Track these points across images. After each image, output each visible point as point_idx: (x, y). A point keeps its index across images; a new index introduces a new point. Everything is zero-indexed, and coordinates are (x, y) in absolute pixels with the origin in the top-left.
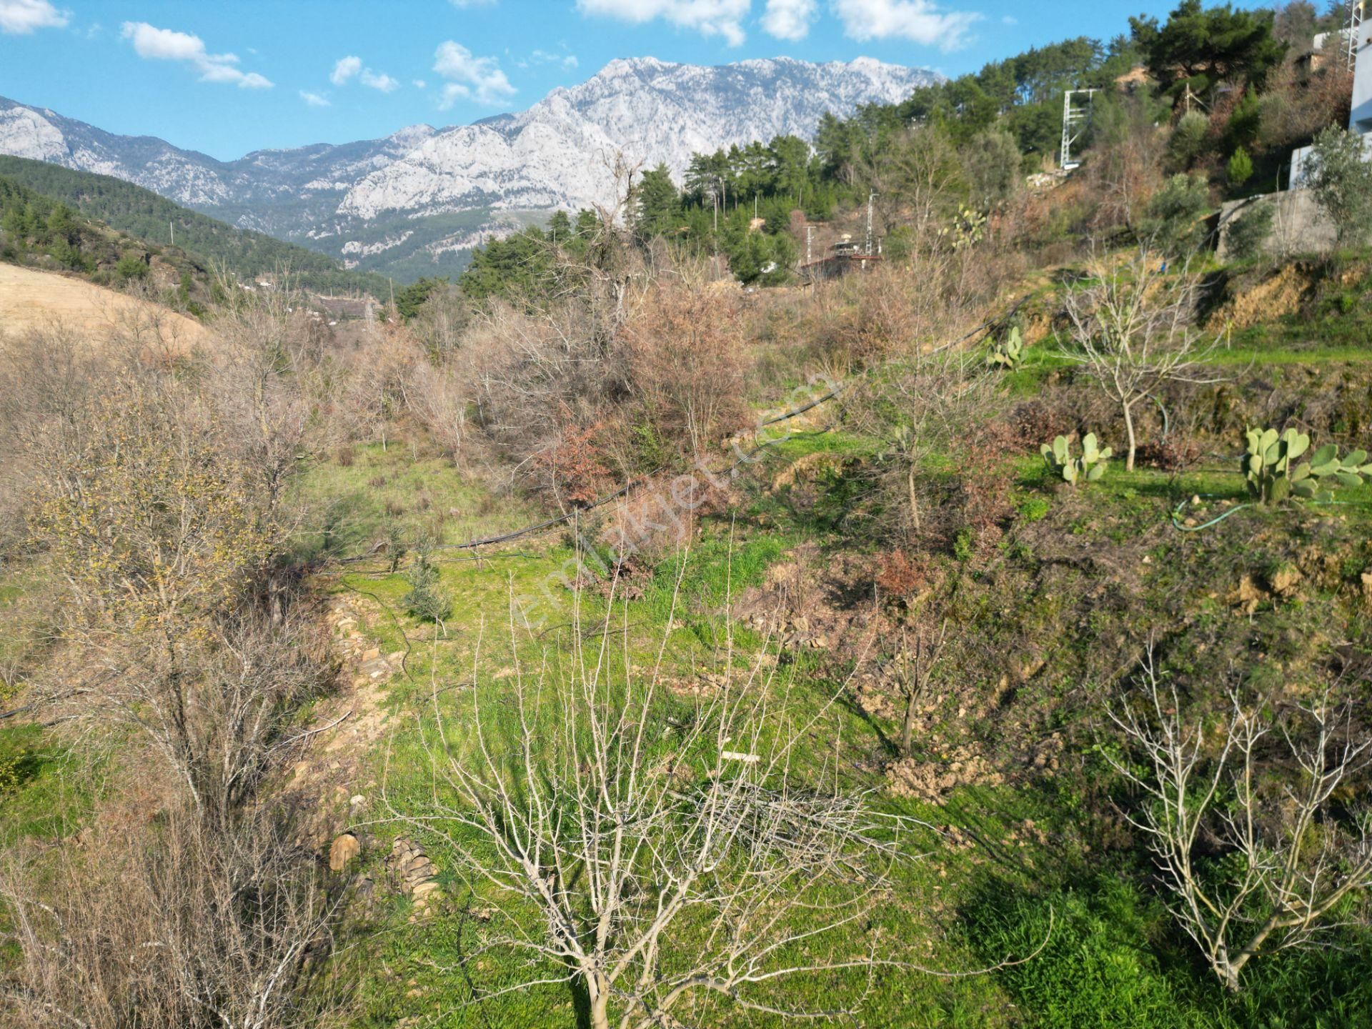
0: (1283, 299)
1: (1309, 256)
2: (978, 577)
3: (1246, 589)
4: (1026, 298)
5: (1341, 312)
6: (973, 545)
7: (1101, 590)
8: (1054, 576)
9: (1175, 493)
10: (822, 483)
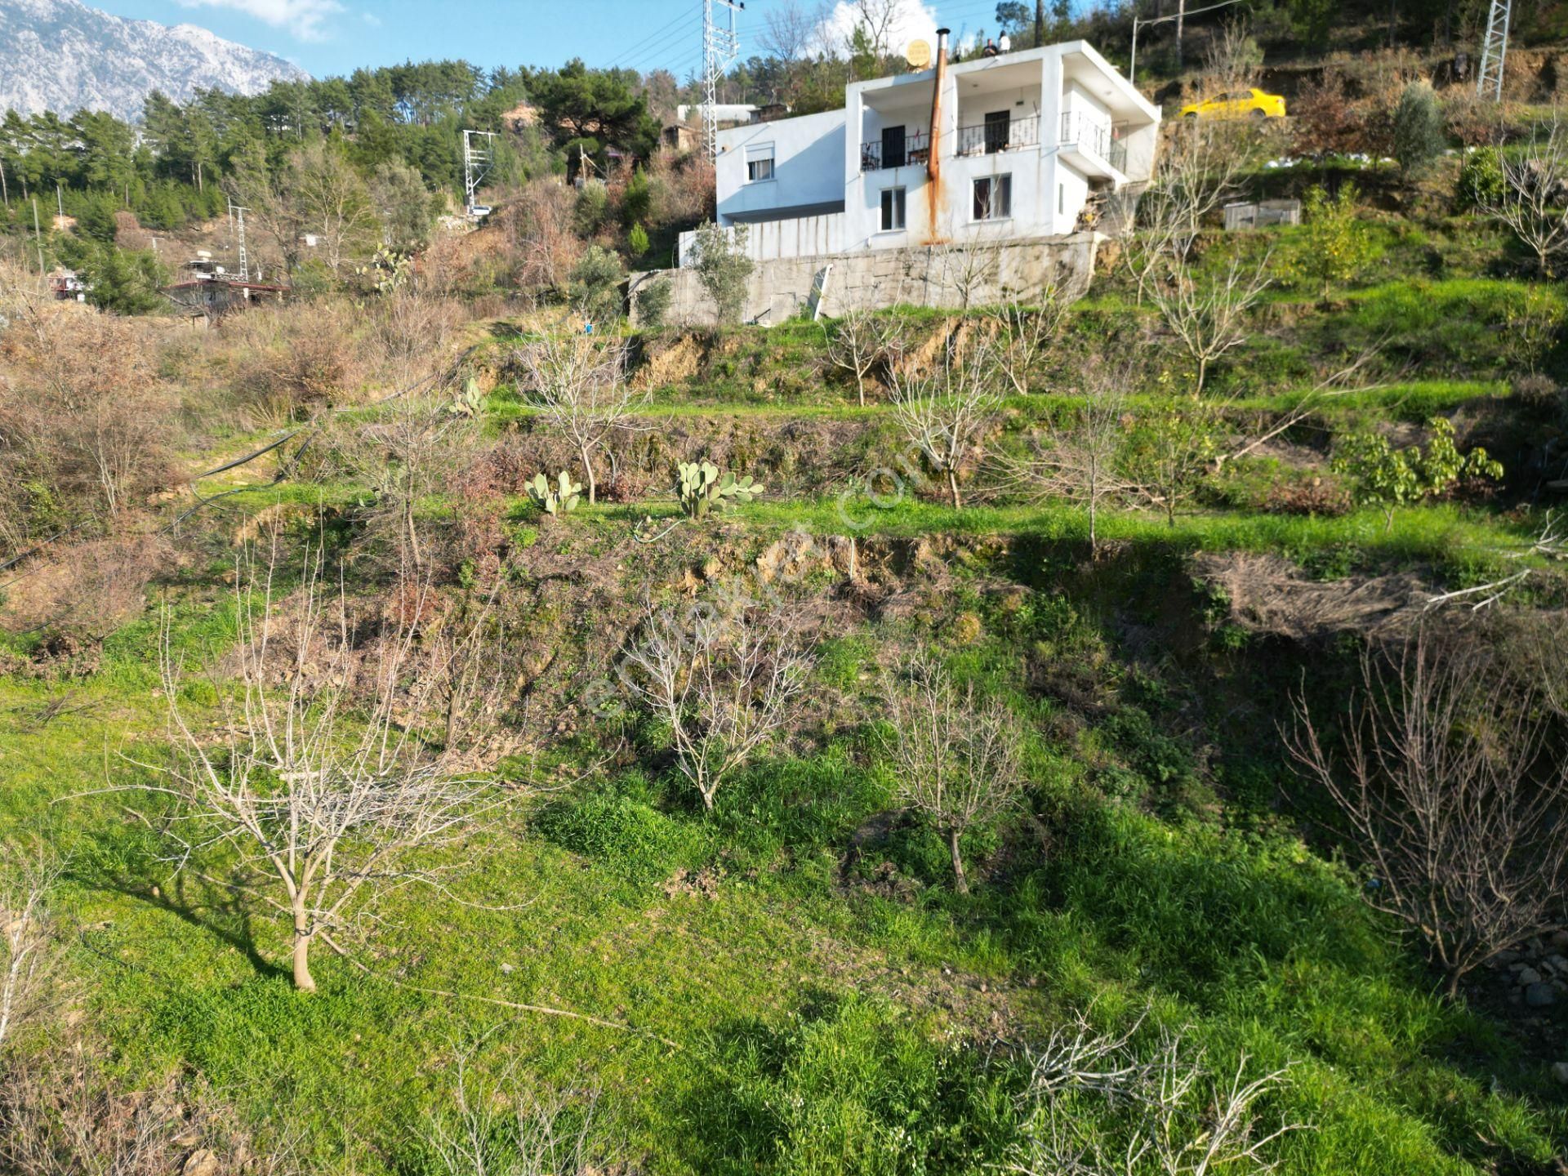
0: (686, 363)
1: (701, 329)
2: (484, 600)
3: (689, 580)
4: (471, 349)
5: (728, 376)
6: (476, 573)
7: (589, 594)
8: (551, 590)
9: (634, 517)
10: (293, 535)
